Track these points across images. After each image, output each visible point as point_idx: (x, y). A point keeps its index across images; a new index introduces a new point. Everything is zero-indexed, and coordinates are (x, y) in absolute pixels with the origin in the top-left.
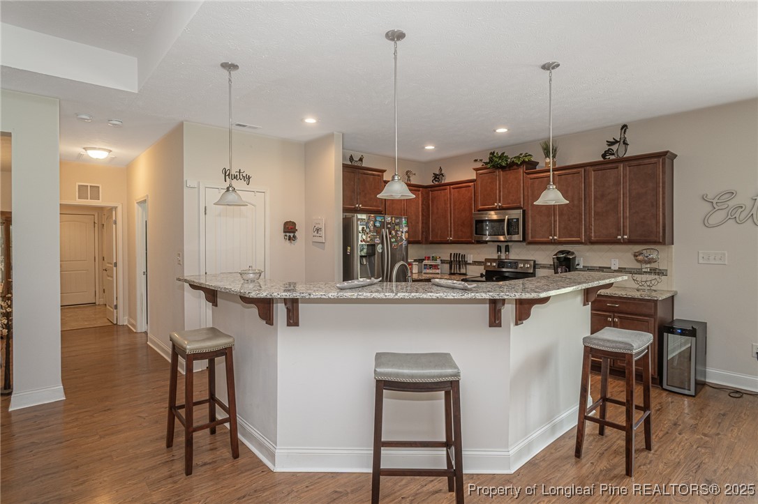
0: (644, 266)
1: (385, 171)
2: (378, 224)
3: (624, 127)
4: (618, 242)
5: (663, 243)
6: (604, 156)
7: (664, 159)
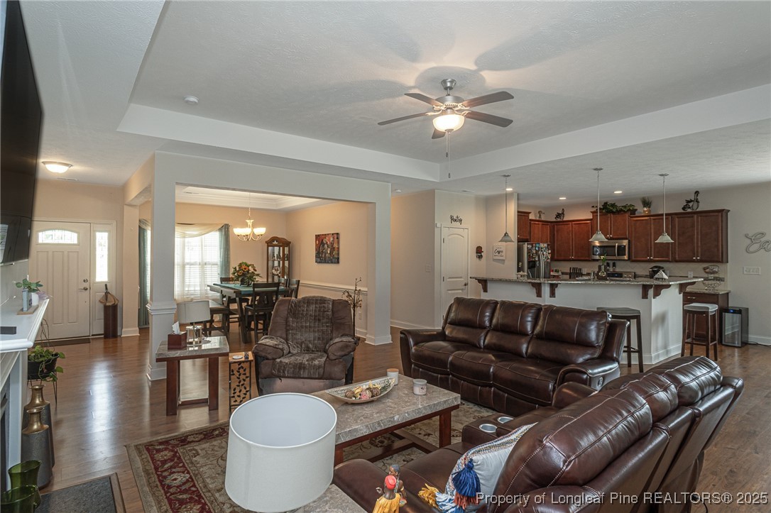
0: (710, 276)
1: (530, 213)
2: (537, 249)
3: (697, 193)
4: (694, 261)
5: (722, 262)
6: (684, 209)
7: (722, 213)
